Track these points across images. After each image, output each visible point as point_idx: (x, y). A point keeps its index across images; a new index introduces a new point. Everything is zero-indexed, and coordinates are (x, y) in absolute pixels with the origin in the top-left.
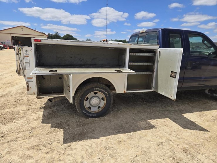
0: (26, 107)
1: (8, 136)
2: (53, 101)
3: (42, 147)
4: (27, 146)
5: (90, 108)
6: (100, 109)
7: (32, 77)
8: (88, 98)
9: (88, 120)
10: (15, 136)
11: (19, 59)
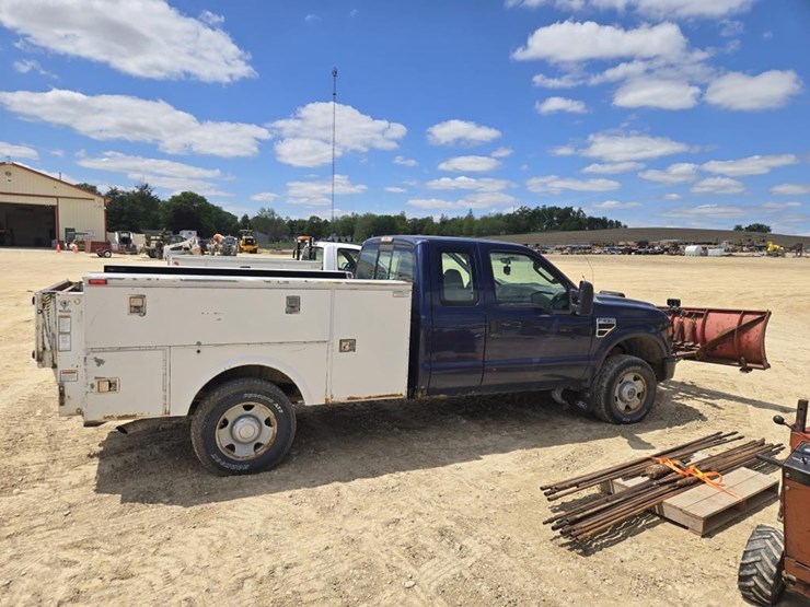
0: (47, 454)
1: (6, 524)
2: (131, 431)
3: (98, 543)
4: (61, 543)
5: (231, 448)
6: (261, 451)
7: (74, 368)
8: (225, 422)
9: (225, 479)
10: (26, 524)
11: (44, 325)
